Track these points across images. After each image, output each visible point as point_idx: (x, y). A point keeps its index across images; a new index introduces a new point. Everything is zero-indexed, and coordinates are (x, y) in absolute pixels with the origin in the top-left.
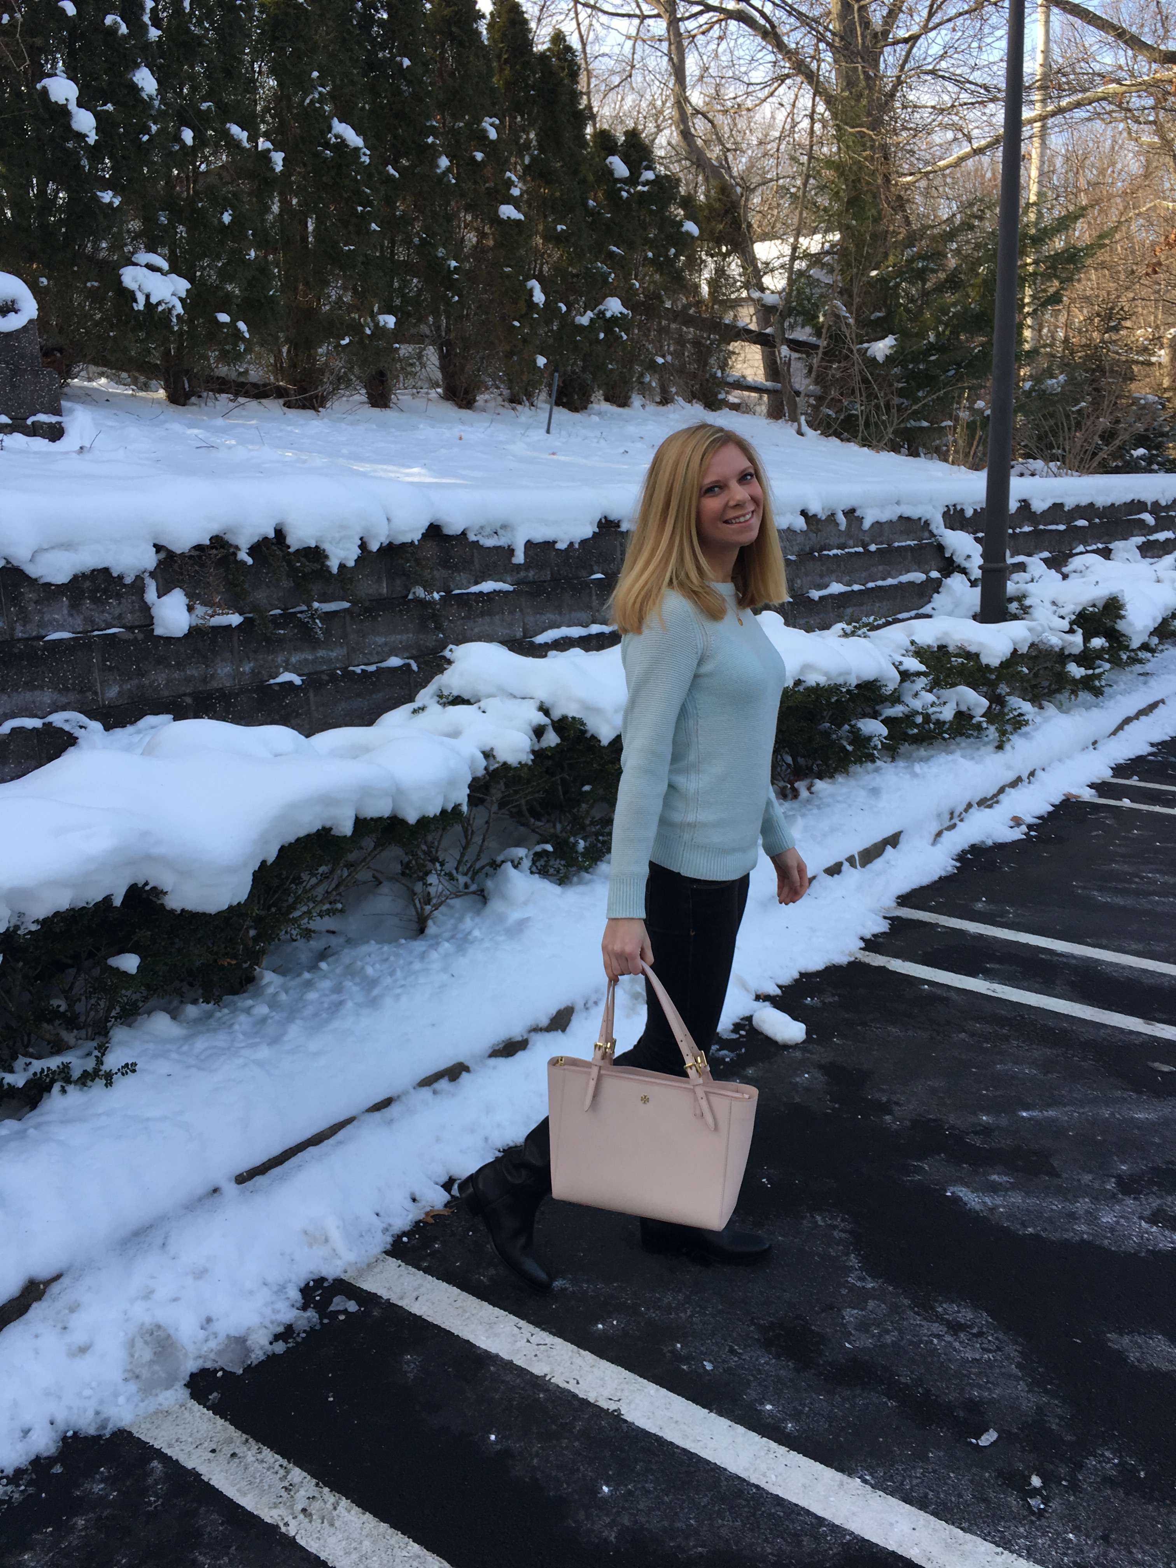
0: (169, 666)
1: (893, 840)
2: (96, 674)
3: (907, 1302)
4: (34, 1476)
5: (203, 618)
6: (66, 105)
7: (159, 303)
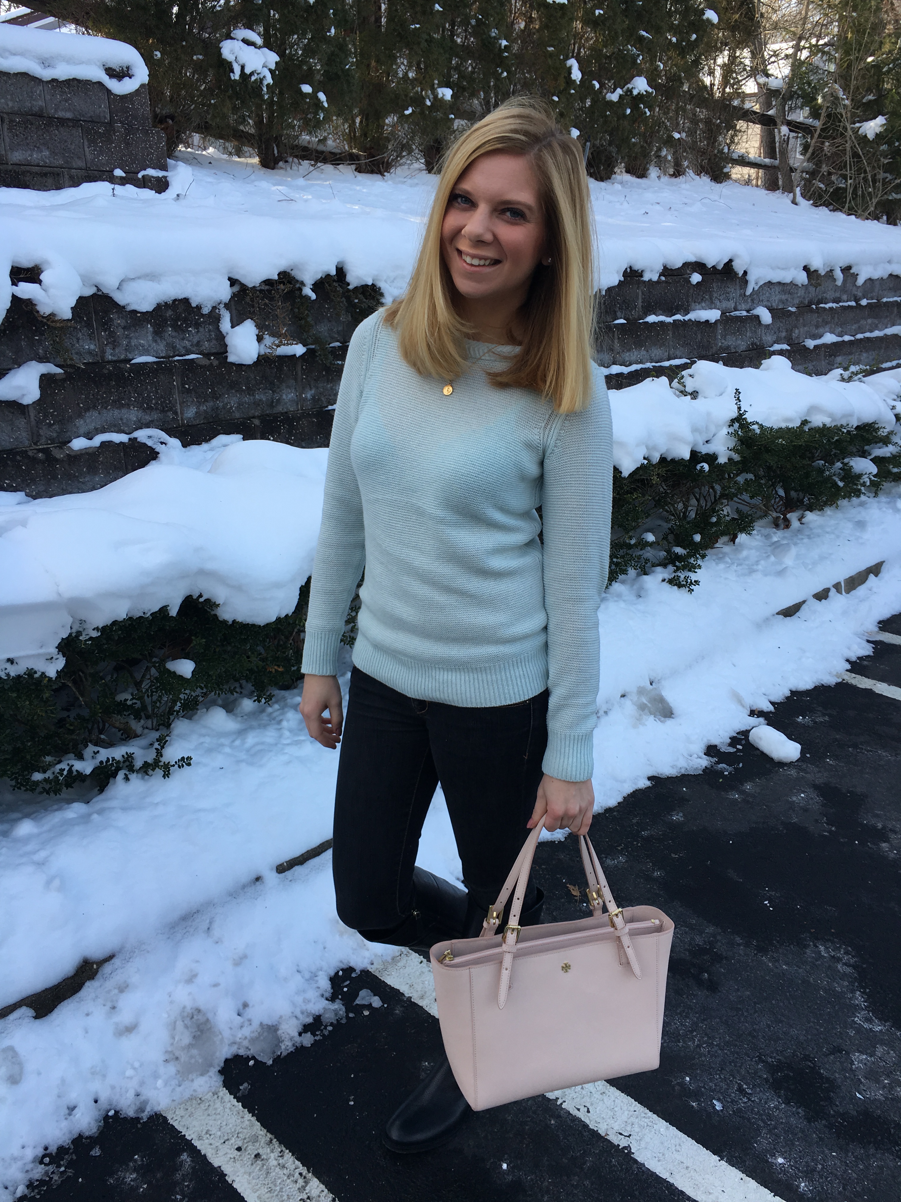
0: (240, 391)
1: (876, 570)
2: (176, 396)
4: (74, 1157)
5: (271, 348)
7: (252, 74)
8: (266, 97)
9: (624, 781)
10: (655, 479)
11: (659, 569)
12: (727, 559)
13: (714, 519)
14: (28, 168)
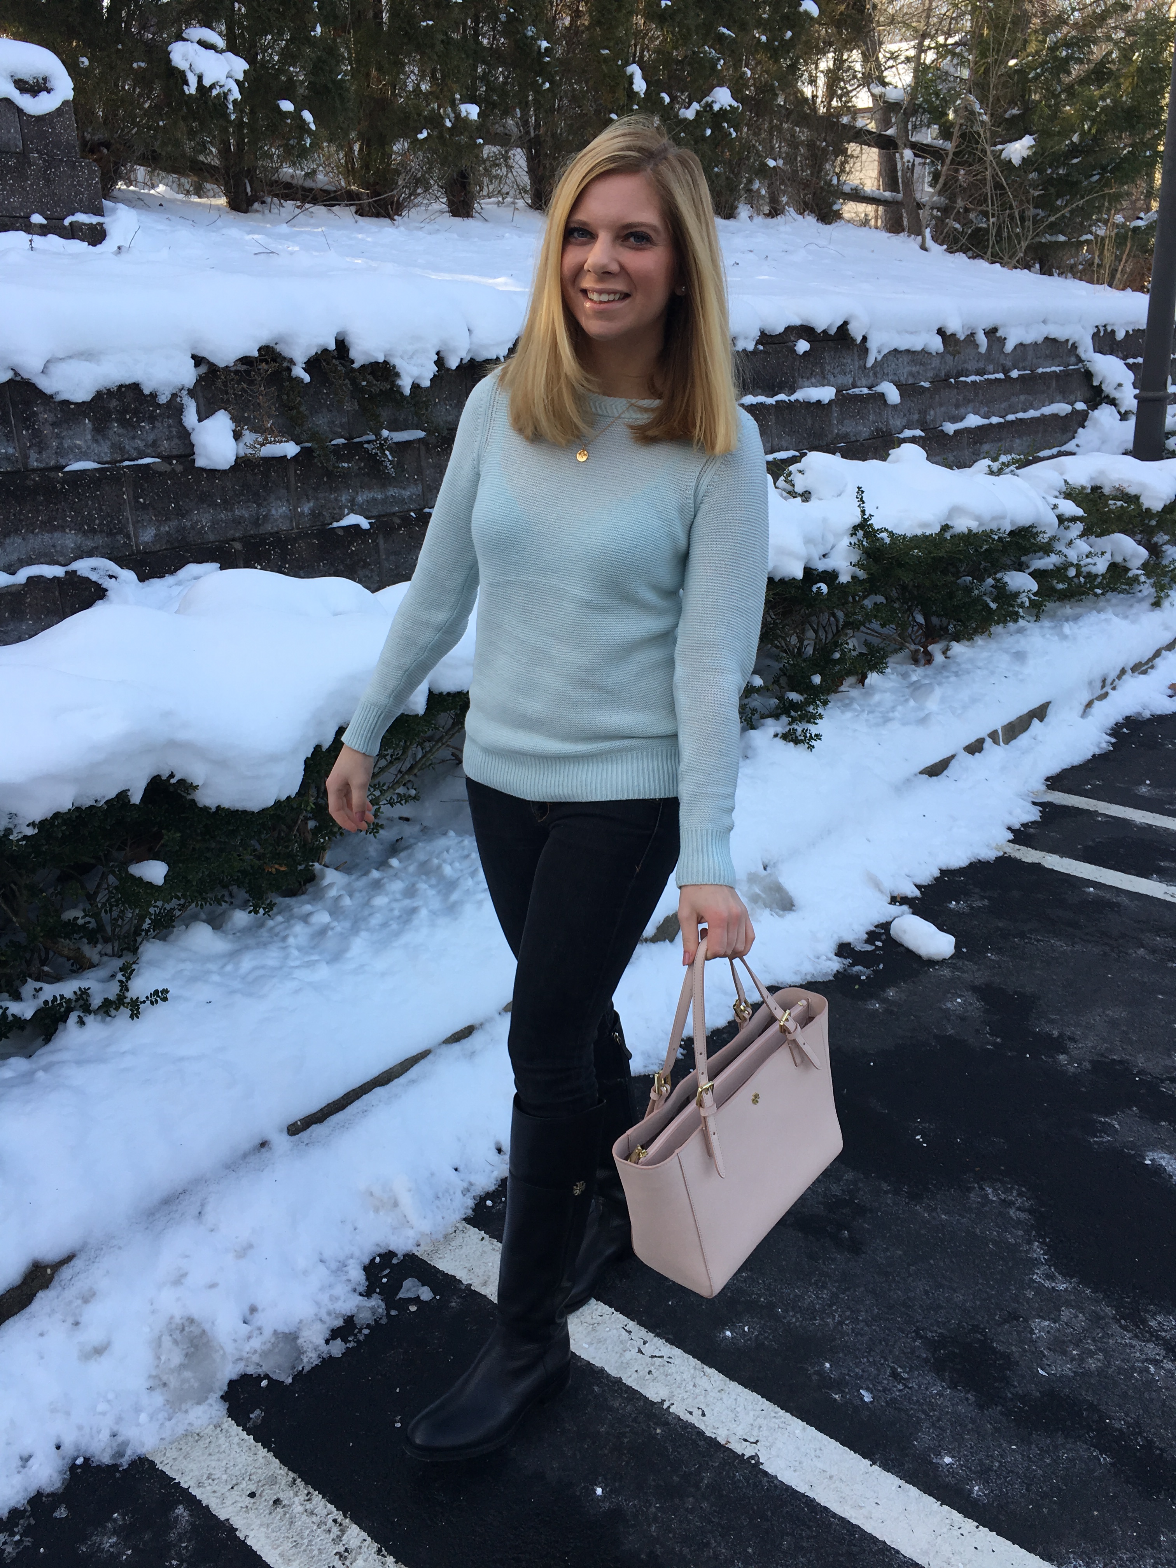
0: (212, 505)
1: (1040, 713)
2: (127, 514)
3: (1110, 1311)
4: (33, 1522)
5: (253, 447)
7: (213, 86)
8: (233, 117)
11: (770, 721)
12: (856, 706)
13: (837, 655)
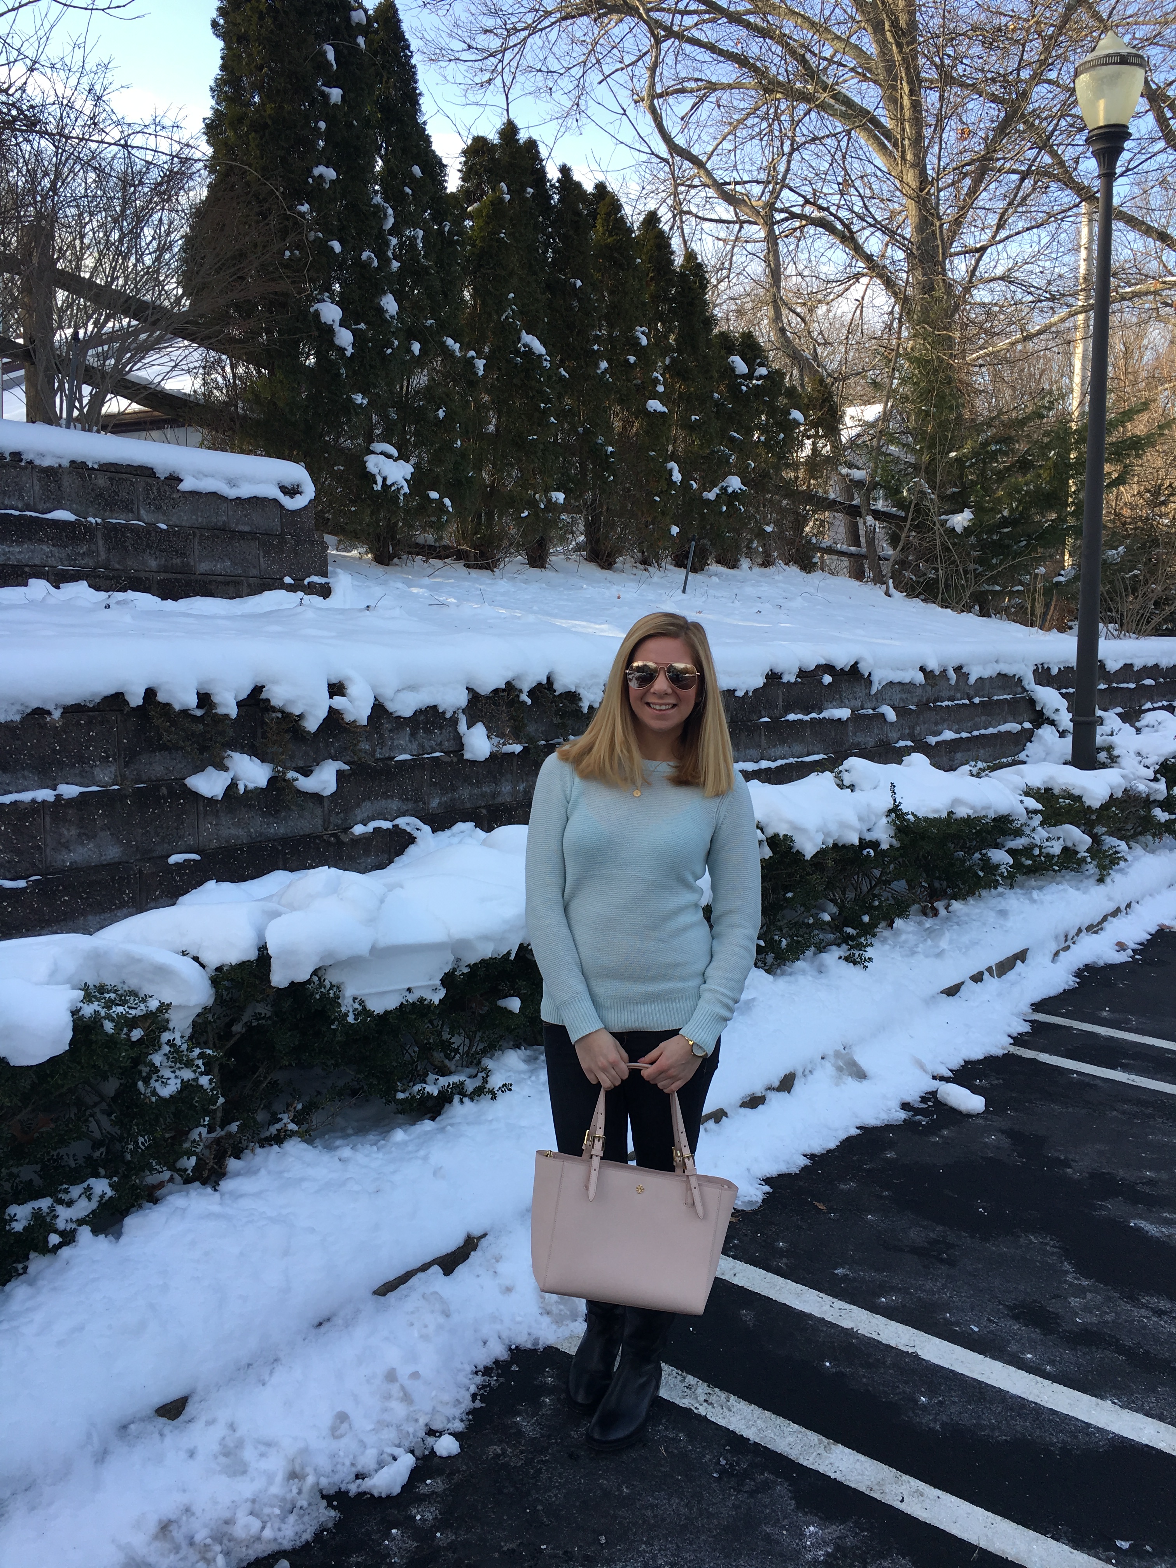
0: (471, 784)
1: (1022, 956)
2: (425, 789)
3: (1117, 1295)
5: (500, 746)
6: (331, 326)
7: (393, 484)
8: (403, 505)
9: (836, 1130)
10: (830, 863)
11: (834, 948)
12: (890, 942)
13: (877, 903)
14: (214, 578)
